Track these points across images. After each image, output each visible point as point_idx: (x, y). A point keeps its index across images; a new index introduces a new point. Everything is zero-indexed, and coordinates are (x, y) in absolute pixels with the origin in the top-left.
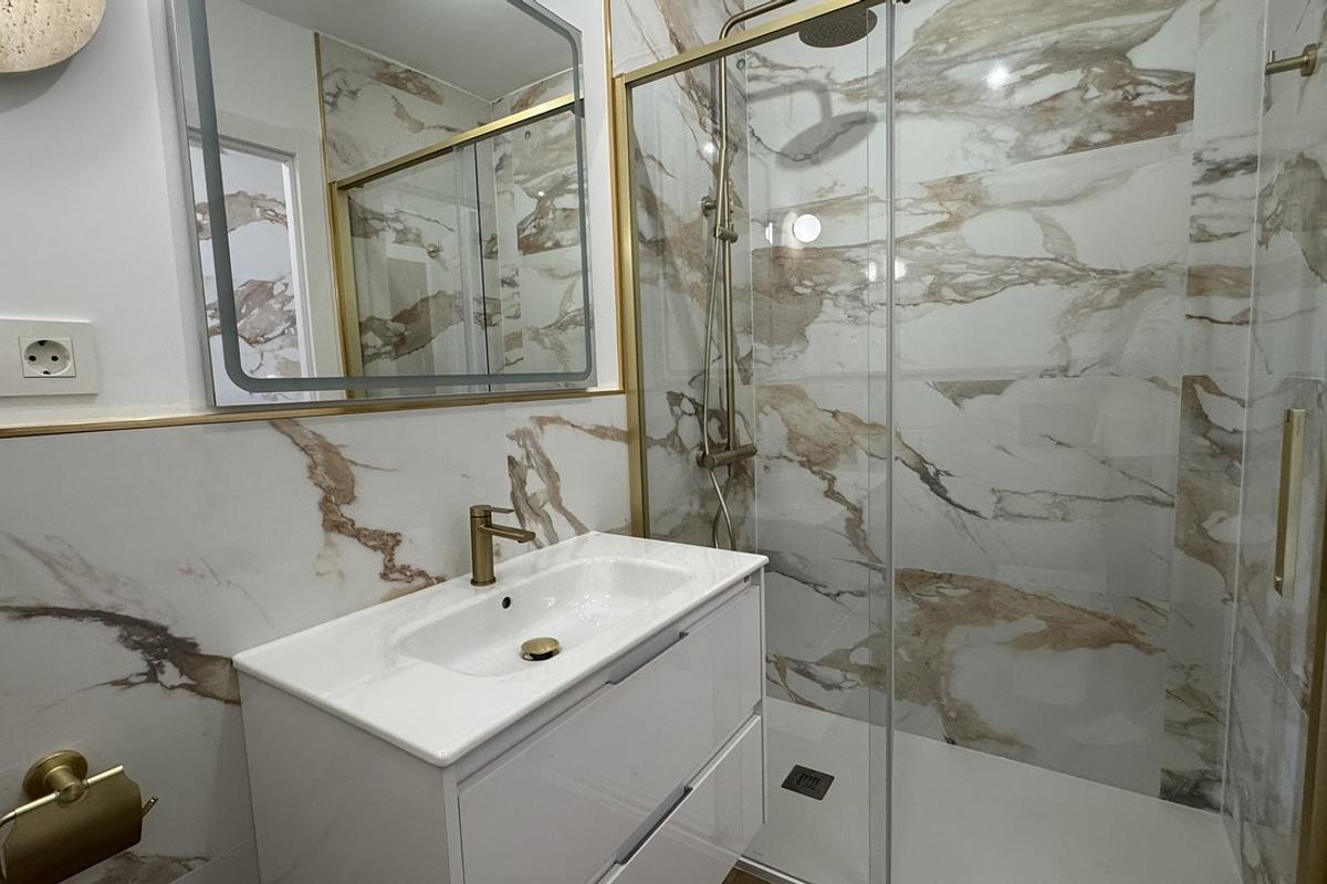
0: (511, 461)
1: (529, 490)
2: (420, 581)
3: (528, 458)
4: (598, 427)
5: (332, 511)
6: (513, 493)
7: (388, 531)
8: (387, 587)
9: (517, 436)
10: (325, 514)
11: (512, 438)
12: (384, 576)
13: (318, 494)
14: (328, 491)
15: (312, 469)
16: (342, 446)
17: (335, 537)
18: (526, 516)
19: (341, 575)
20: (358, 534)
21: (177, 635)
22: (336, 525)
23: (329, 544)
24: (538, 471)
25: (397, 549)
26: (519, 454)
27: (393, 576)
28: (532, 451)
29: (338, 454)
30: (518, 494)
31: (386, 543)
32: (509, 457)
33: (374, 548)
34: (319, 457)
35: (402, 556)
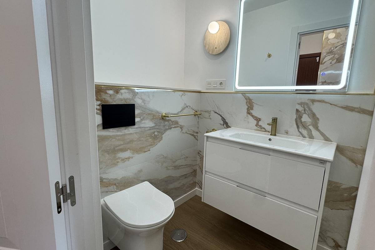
0: (297, 110)
1: (303, 120)
2: (264, 130)
3: (305, 110)
4: (347, 106)
5: (249, 111)
6: (296, 119)
7: (259, 117)
8: (256, 128)
9: (301, 104)
10: (247, 110)
11: (299, 104)
12: (256, 126)
13: (247, 107)
14: (249, 107)
15: (247, 102)
16: (253, 99)
17: (248, 115)
18: (300, 126)
19: (248, 122)
20: (252, 116)
21: (226, 121)
22: (249, 113)
23: (247, 116)
24: (308, 115)
25: (260, 122)
26: (300, 109)
27: (258, 126)
28: (307, 109)
29: (251, 101)
30: (298, 120)
31: (258, 120)
32: (297, 109)
33: (255, 120)
34: (248, 101)
35: (260, 123)
